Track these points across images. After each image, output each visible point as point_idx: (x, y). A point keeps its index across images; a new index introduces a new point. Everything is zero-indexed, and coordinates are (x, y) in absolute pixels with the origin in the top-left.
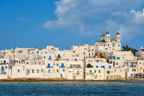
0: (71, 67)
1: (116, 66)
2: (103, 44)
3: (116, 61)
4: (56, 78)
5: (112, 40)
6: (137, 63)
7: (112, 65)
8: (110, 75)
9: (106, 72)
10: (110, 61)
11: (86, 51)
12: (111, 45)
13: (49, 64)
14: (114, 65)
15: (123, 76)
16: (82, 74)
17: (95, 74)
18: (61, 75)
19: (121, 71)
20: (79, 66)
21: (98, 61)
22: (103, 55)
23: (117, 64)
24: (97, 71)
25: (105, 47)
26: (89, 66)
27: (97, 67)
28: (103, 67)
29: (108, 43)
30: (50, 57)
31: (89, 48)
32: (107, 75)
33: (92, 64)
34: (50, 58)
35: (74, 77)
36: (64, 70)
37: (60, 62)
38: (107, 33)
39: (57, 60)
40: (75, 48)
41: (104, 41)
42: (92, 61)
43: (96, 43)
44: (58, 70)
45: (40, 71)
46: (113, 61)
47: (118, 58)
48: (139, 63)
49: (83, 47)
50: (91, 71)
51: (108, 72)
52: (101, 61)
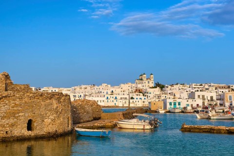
0: (121, 99)
1: (149, 98)
2: (141, 81)
3: (149, 95)
4: (112, 105)
5: (147, 79)
6: (161, 96)
7: (146, 97)
9: (142, 102)
10: (145, 95)
11: (130, 88)
12: (147, 82)
13: (107, 97)
14: (147, 98)
16: (128, 103)
17: (136, 103)
18: (115, 104)
20: (126, 98)
21: (137, 95)
22: (141, 91)
24: (137, 102)
25: (143, 85)
26: (132, 98)
27: (137, 99)
28: (141, 99)
29: (144, 81)
31: (132, 86)
33: (134, 97)
34: (107, 93)
35: (123, 105)
36: (117, 101)
37: (114, 96)
38: (144, 74)
39: (112, 94)
40: (122, 85)
41: (142, 79)
42: (134, 95)
43: (137, 81)
44: (113, 101)
45: (102, 101)
46: (147, 95)
47: (150, 93)
49: (128, 85)
50: (133, 101)
51: (144, 102)
52: (139, 95)
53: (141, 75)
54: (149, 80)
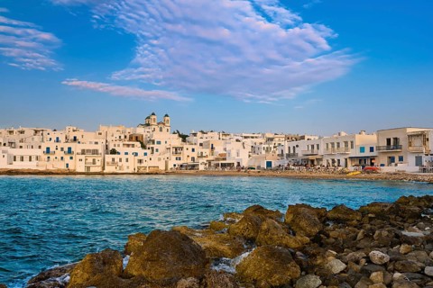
0: (83, 152)
1: (155, 153)
3: (156, 146)
4: (58, 170)
5: (159, 124)
6: (182, 148)
7: (149, 152)
8: (142, 165)
9: (136, 161)
10: (148, 146)
12: (157, 129)
13: (48, 149)
14: (152, 153)
15: (162, 168)
16: (98, 163)
17: (120, 164)
18: (67, 165)
19: (159, 159)
20: (95, 152)
21: (128, 146)
22: (139, 138)
23: (157, 150)
24: (124, 160)
26: (114, 152)
27: (126, 154)
28: (136, 154)
29: (153, 127)
30: (58, 138)
32: (139, 165)
33: (117, 149)
34: (58, 140)
35: (88, 168)
36: (71, 158)
37: (65, 146)
38: (153, 114)
41: (148, 125)
42: (119, 146)
44: (62, 158)
45: (33, 159)
46: (152, 146)
47: (159, 143)
48: (185, 149)
49: (116, 129)
50: (113, 160)
51: (140, 161)
52: (133, 146)
53: (148, 118)
54: (162, 126)
